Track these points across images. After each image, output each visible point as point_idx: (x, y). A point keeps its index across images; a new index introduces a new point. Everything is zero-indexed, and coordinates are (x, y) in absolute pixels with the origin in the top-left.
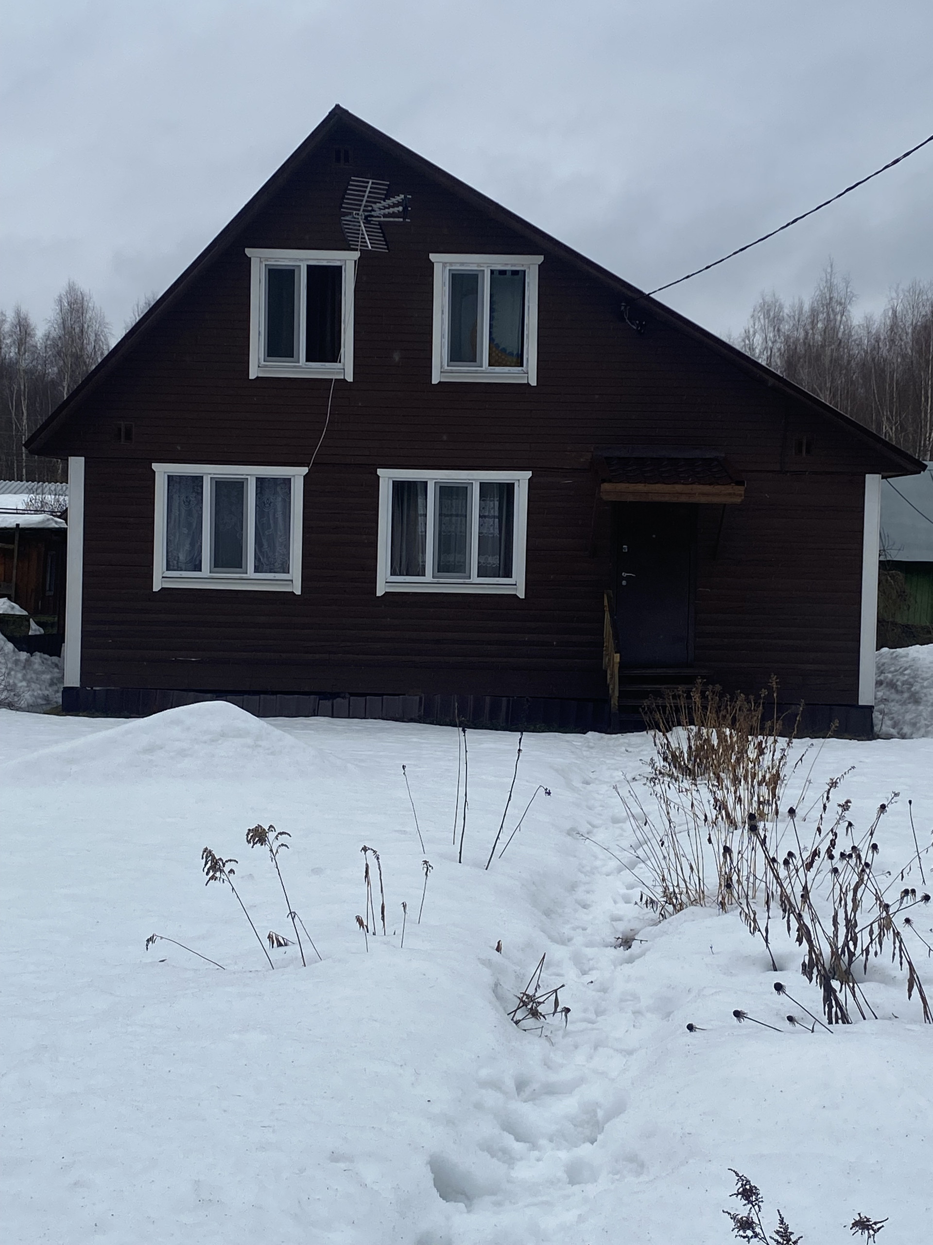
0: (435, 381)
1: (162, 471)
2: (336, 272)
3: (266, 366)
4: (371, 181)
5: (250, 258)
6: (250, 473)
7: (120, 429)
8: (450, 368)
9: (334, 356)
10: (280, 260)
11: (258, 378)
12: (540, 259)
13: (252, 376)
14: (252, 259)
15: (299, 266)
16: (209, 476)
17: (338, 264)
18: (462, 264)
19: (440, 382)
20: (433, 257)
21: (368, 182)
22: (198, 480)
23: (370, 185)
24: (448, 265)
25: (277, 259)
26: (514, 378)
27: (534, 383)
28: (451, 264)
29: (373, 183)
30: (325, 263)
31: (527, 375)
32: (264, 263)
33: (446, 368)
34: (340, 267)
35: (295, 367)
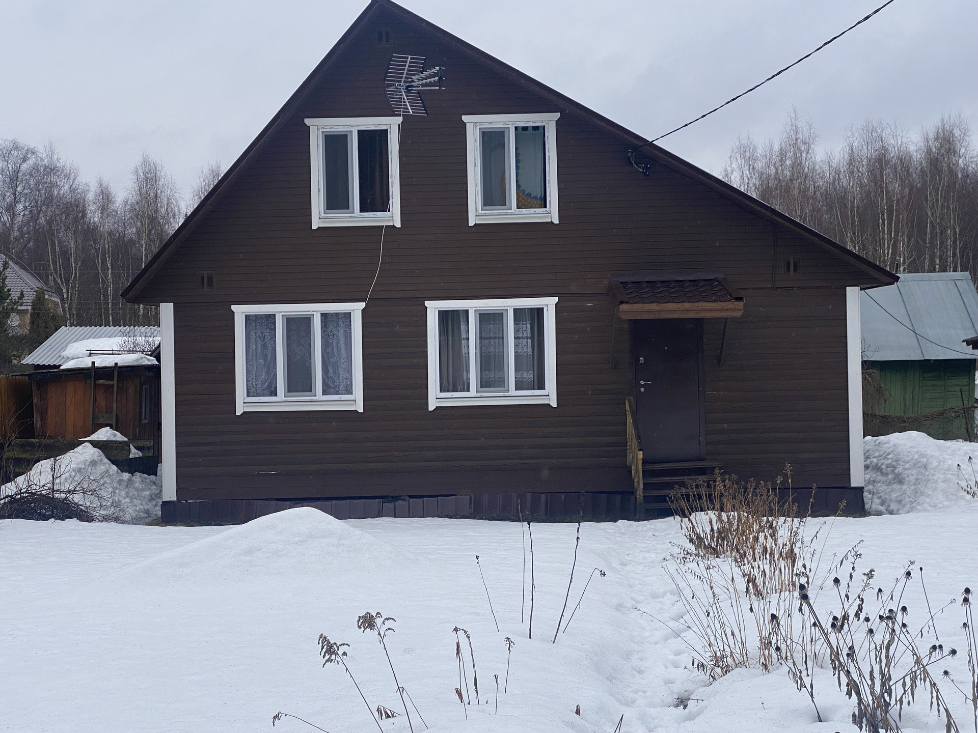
0: (471, 224)
1: (240, 311)
2: (383, 135)
3: (326, 218)
4: (410, 57)
5: (309, 127)
6: (315, 310)
7: (203, 278)
8: (483, 212)
9: (383, 206)
10: (335, 127)
11: (319, 228)
12: (557, 115)
13: (314, 227)
14: (310, 127)
15: (351, 132)
16: (281, 314)
17: (384, 128)
18: (490, 123)
19: (475, 224)
20: (465, 118)
21: (407, 58)
22: (271, 318)
23: (409, 59)
24: (478, 124)
25: (333, 127)
26: (539, 218)
27: (556, 221)
28: (481, 123)
29: (411, 58)
30: (373, 128)
31: (550, 215)
32: (321, 130)
33: (480, 212)
34: (386, 131)
35: (350, 217)
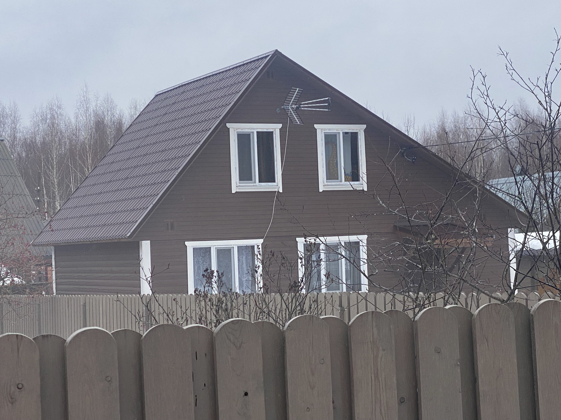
0: (321, 191)
1: (190, 245)
2: (270, 135)
3: (240, 186)
6: (234, 244)
7: (168, 225)
8: (327, 183)
9: (272, 179)
10: (244, 129)
11: (236, 192)
12: (365, 126)
13: (233, 191)
14: (230, 129)
15: (253, 132)
16: (215, 247)
18: (329, 129)
20: (316, 126)
21: (296, 90)
22: (208, 250)
24: (323, 130)
25: (242, 129)
27: (366, 189)
28: (324, 129)
30: (265, 130)
31: (362, 185)
32: (236, 131)
34: (272, 132)
35: (254, 186)
